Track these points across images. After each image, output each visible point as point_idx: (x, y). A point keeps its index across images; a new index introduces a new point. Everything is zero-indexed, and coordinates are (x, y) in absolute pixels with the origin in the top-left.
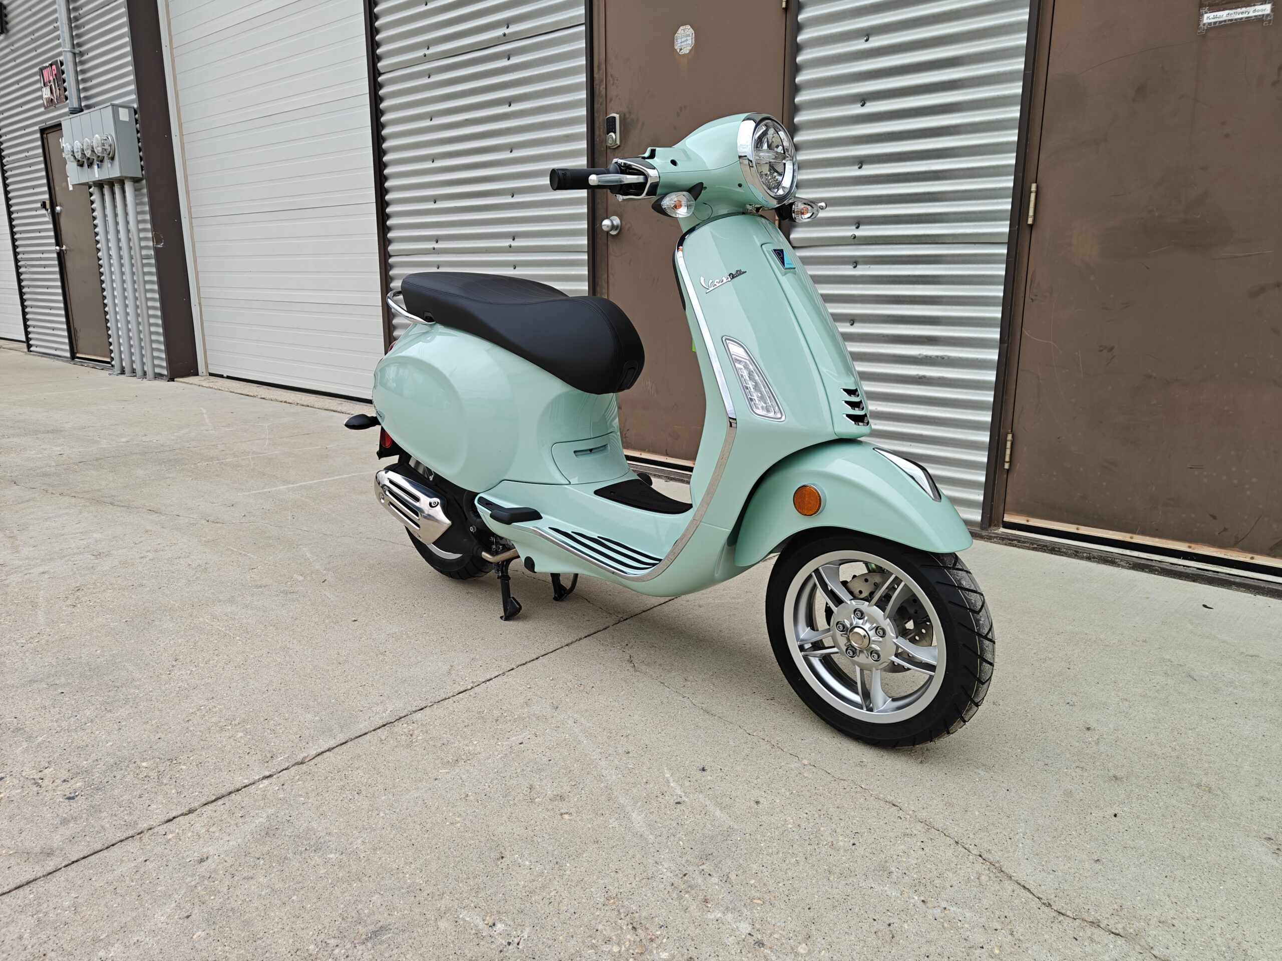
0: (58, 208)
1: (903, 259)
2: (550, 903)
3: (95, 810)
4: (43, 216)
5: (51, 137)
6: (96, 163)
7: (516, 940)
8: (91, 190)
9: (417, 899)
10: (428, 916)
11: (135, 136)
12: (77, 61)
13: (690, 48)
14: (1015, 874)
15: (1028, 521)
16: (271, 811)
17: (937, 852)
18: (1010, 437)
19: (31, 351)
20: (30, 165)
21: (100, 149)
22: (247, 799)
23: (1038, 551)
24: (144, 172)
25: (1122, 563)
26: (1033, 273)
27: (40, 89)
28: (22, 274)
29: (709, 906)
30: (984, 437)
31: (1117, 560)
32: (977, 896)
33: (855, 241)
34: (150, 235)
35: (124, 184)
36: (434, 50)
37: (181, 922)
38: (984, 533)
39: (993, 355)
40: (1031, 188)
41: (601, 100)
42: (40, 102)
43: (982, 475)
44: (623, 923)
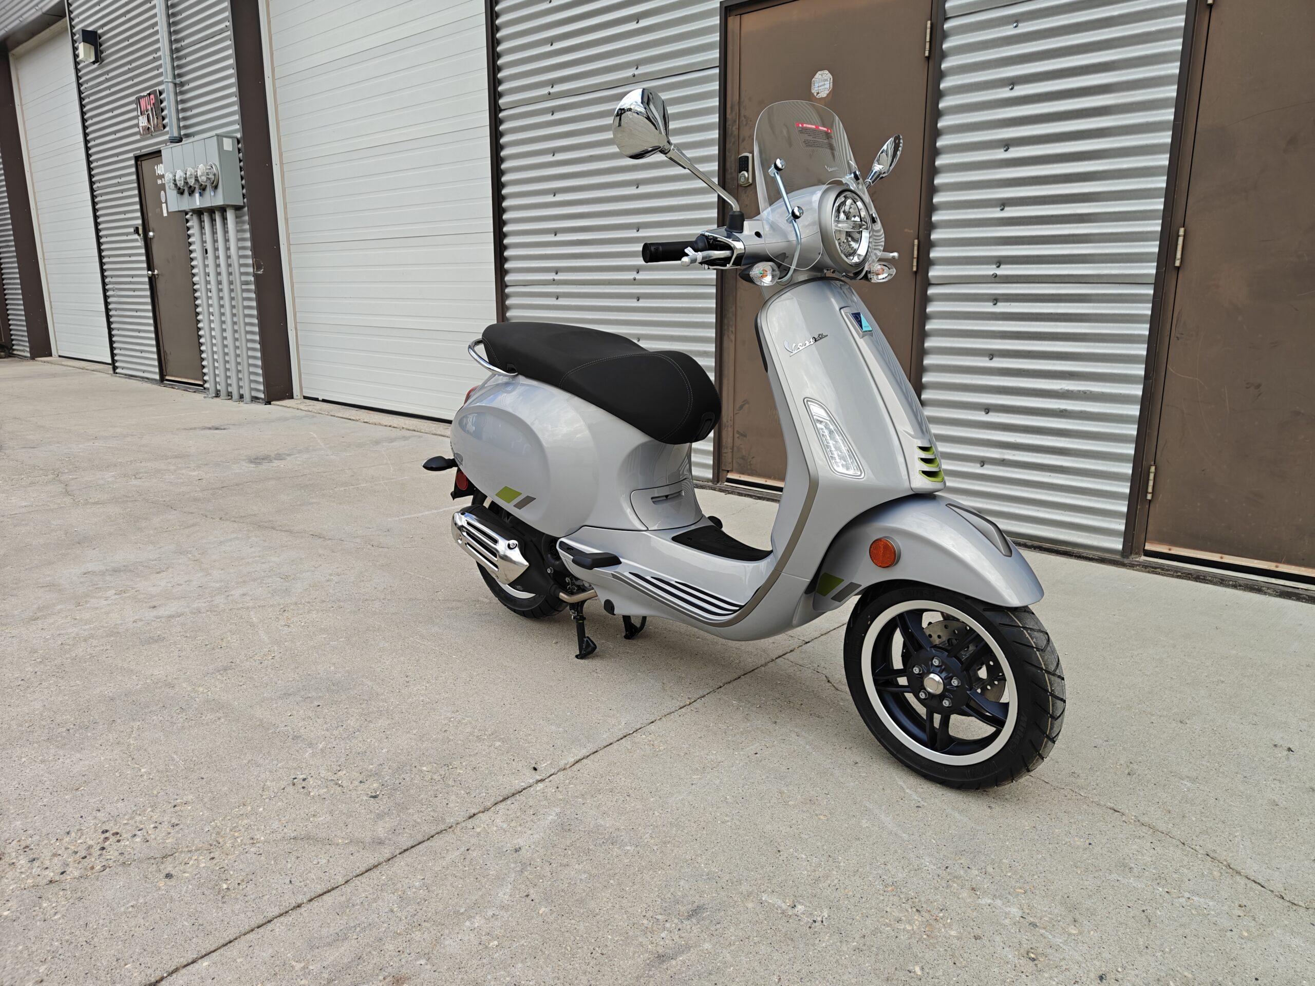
0: (151, 234)
1: (1046, 297)
2: (837, 889)
3: (402, 807)
4: (136, 240)
5: (146, 165)
6: (197, 190)
7: (819, 919)
8: (188, 217)
9: (719, 885)
10: (736, 899)
11: (238, 165)
12: (178, 91)
13: (828, 92)
14: (1243, 871)
15: (1170, 550)
16: (558, 810)
17: (1167, 851)
18: (1153, 469)
19: (117, 373)
20: (122, 191)
21: (204, 178)
22: (530, 799)
23: (1183, 578)
24: (245, 200)
25: (1269, 591)
26: (1179, 313)
27: (137, 117)
28: (109, 297)
29: (978, 893)
30: (1127, 469)
31: (1264, 589)
32: (1215, 889)
33: (996, 280)
34: (250, 261)
35: (226, 211)
36: (558, 88)
37: (523, 900)
38: (1126, 561)
39: (1137, 390)
40: (1178, 232)
41: (733, 140)
42: (136, 130)
43: (1124, 505)
44: (907, 906)
